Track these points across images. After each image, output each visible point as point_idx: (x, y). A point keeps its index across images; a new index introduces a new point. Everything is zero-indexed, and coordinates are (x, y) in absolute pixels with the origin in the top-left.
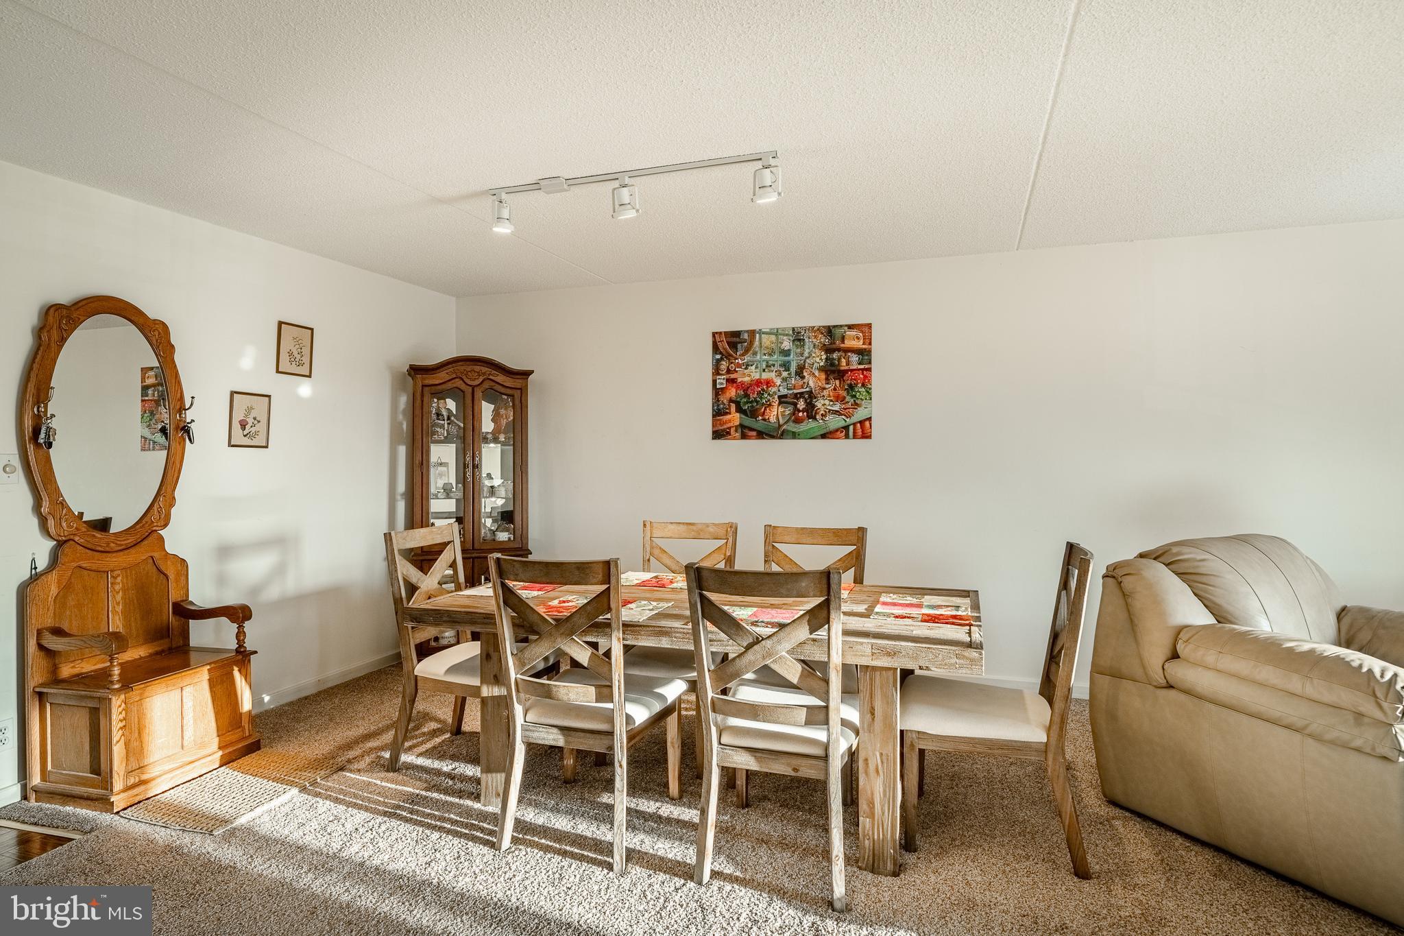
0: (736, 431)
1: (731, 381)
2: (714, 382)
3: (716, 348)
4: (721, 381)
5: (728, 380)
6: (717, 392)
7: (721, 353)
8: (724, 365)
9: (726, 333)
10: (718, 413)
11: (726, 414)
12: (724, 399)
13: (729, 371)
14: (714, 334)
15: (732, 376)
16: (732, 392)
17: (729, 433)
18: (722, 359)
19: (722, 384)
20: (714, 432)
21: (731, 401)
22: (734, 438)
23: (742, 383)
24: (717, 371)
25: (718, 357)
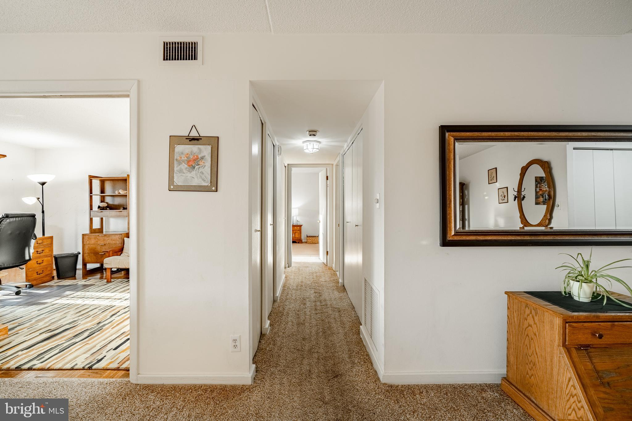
0: (542, 203)
1: (540, 190)
2: (536, 190)
3: (536, 181)
4: (538, 189)
5: (540, 189)
6: (537, 192)
7: (537, 182)
8: (539, 185)
9: (539, 177)
10: (537, 197)
11: (539, 198)
12: (539, 194)
13: (540, 187)
14: (536, 177)
15: (541, 188)
16: (541, 193)
17: (540, 203)
18: (538, 184)
19: (538, 190)
20: (536, 203)
21: (540, 195)
22: (542, 205)
23: (543, 190)
24: (536, 187)
25: (537, 183)
